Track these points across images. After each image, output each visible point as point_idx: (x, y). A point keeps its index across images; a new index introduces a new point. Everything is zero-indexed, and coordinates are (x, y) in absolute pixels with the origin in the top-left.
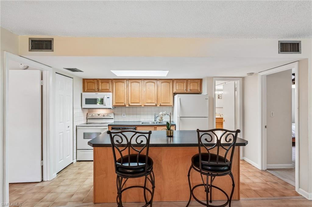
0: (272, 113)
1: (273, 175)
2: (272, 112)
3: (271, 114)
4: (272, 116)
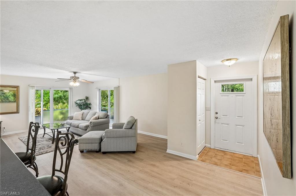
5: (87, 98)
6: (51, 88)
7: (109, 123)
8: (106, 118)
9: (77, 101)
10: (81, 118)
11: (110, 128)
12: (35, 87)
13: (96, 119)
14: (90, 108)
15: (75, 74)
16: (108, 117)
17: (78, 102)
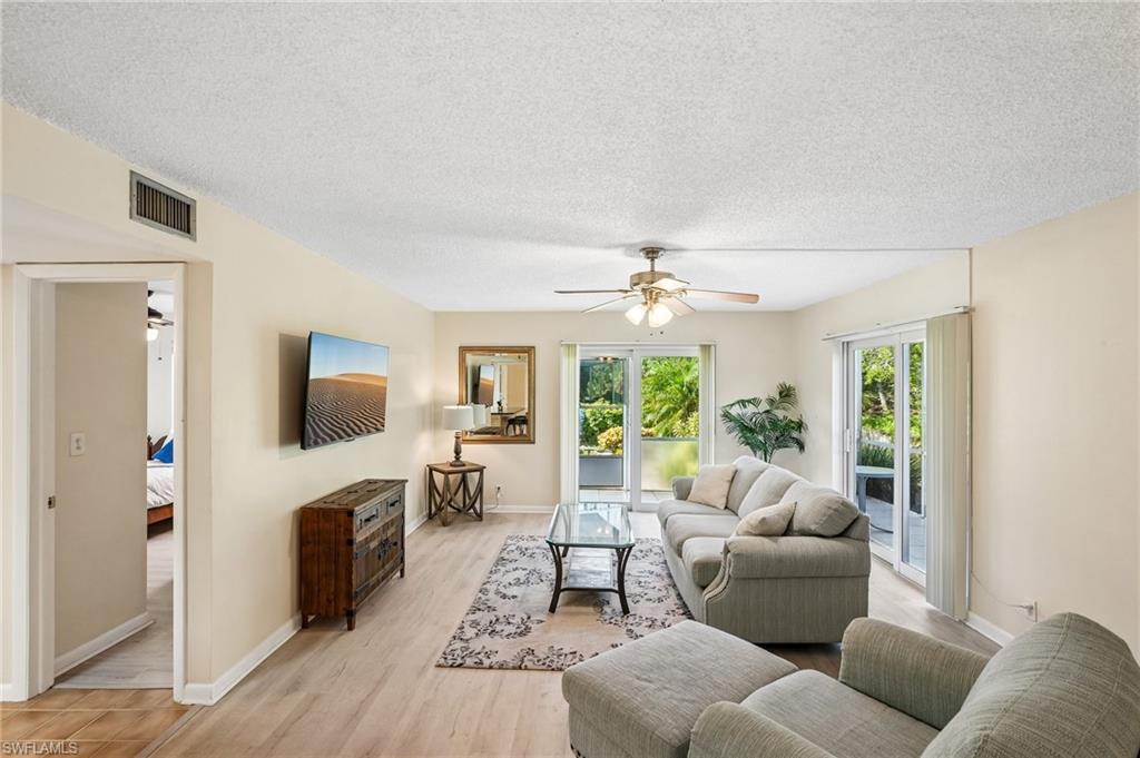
0: (78, 441)
1: (85, 692)
2: (75, 437)
3: (74, 445)
4: (78, 452)
5: (786, 394)
6: (632, 351)
7: (868, 576)
8: (843, 535)
9: (732, 405)
10: (724, 500)
11: (870, 616)
12: (578, 347)
13: (766, 530)
14: (802, 447)
15: (653, 260)
16: (855, 532)
17: (735, 411)
